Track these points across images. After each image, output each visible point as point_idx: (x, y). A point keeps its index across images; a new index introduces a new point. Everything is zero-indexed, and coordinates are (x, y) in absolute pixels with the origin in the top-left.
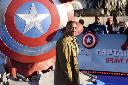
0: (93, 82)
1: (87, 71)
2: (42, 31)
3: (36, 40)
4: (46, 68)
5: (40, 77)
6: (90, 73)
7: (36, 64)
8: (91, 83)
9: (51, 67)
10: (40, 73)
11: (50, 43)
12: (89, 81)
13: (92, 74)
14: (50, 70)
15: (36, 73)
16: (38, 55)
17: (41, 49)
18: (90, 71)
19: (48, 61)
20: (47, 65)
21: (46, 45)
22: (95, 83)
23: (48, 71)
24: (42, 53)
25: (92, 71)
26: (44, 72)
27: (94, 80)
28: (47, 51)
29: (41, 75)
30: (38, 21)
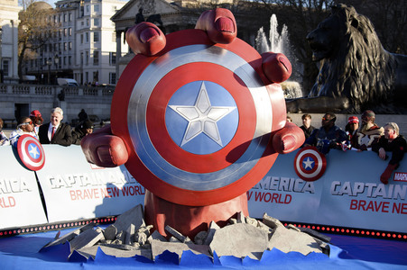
0: (323, 249)
1: (311, 225)
2: (220, 141)
3: (207, 158)
4: (226, 217)
5: (213, 235)
6: (316, 230)
7: (205, 208)
8: (317, 251)
9: (237, 216)
10: (214, 226)
11: (235, 165)
12: (313, 245)
13: (320, 231)
14: (235, 220)
15: (205, 227)
16: (209, 189)
18: (316, 226)
20: (228, 211)
21: (227, 170)
22: (326, 251)
23: (229, 222)
24: (219, 186)
25: (321, 226)
26: (222, 224)
27: (324, 245)
29: (214, 230)
30: (211, 120)
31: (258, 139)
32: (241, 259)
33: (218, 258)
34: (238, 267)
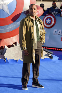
0: (50, 57)
1: (45, 47)
2: (9, 13)
5: (6, 51)
6: (47, 49)
7: (2, 40)
8: (48, 57)
9: (15, 43)
10: (6, 47)
11: (15, 23)
12: (46, 55)
13: (49, 49)
14: (15, 45)
15: (2, 48)
16: (4, 32)
17: (7, 28)
18: (47, 47)
19: (13, 38)
20: (12, 41)
21: (11, 24)
22: (51, 57)
23: (12, 46)
24: (8, 31)
25: (49, 47)
26: (9, 47)
27: (50, 55)
28: (12, 30)
29: (6, 49)
30: (5, 4)
31: (24, 12)
32: (17, 61)
33: (7, 60)
34: (16, 64)
